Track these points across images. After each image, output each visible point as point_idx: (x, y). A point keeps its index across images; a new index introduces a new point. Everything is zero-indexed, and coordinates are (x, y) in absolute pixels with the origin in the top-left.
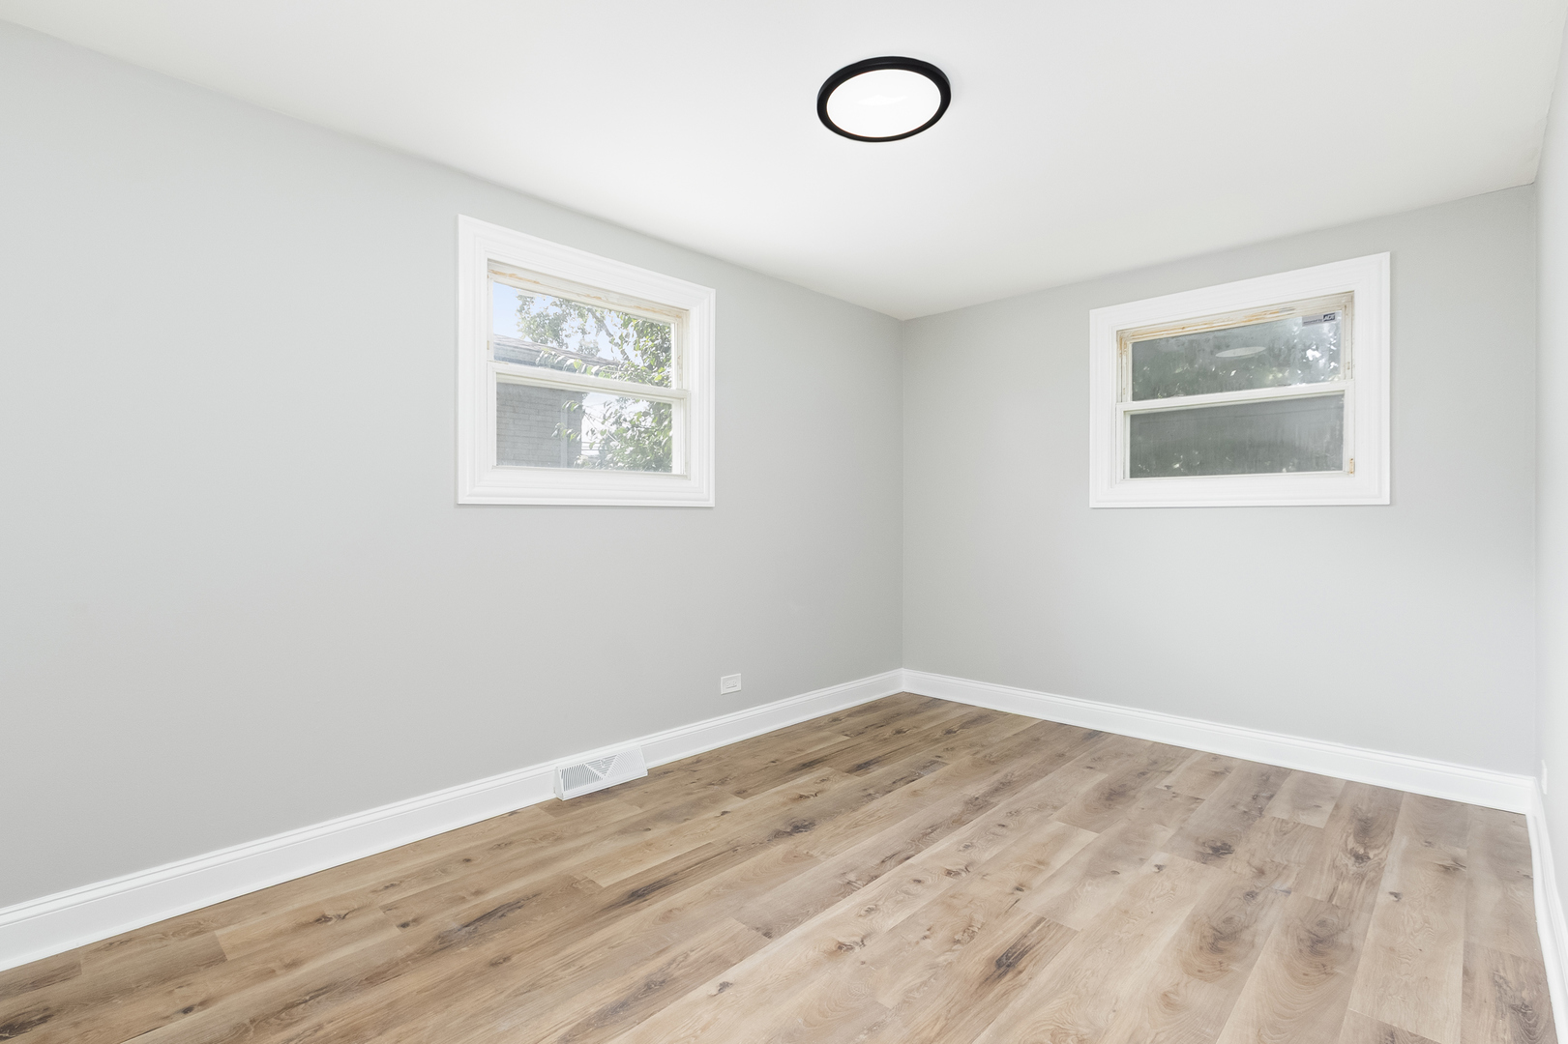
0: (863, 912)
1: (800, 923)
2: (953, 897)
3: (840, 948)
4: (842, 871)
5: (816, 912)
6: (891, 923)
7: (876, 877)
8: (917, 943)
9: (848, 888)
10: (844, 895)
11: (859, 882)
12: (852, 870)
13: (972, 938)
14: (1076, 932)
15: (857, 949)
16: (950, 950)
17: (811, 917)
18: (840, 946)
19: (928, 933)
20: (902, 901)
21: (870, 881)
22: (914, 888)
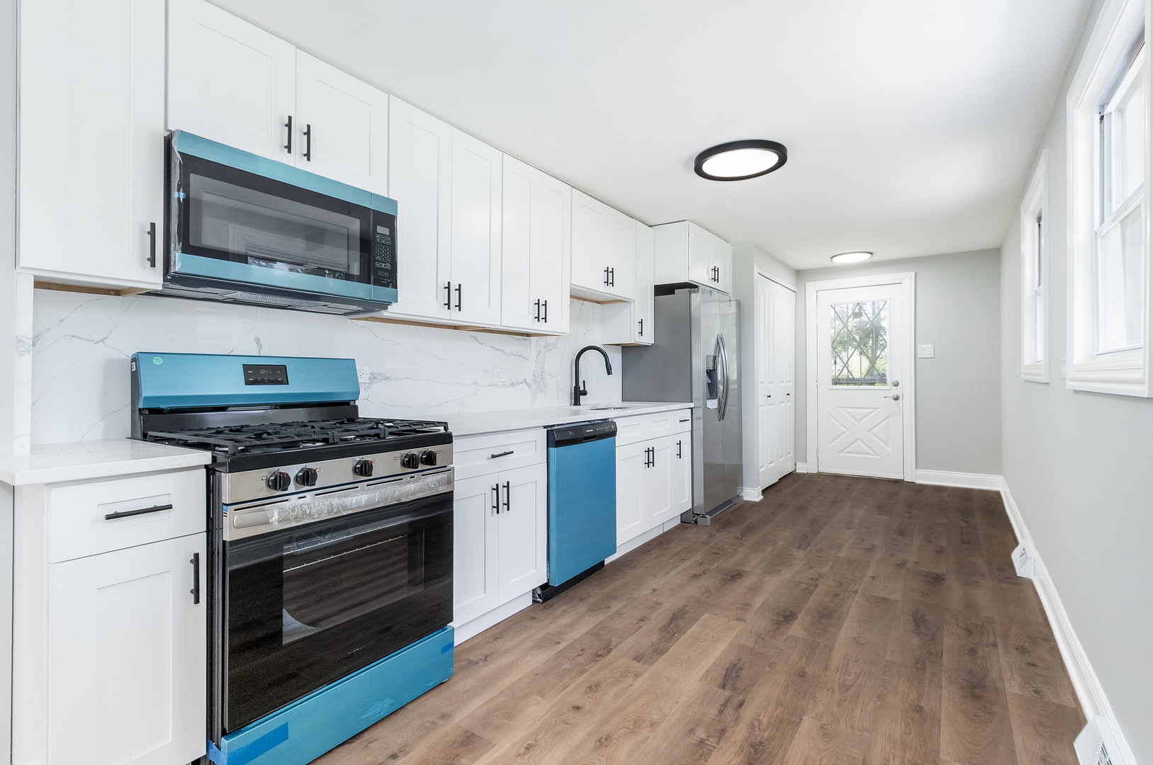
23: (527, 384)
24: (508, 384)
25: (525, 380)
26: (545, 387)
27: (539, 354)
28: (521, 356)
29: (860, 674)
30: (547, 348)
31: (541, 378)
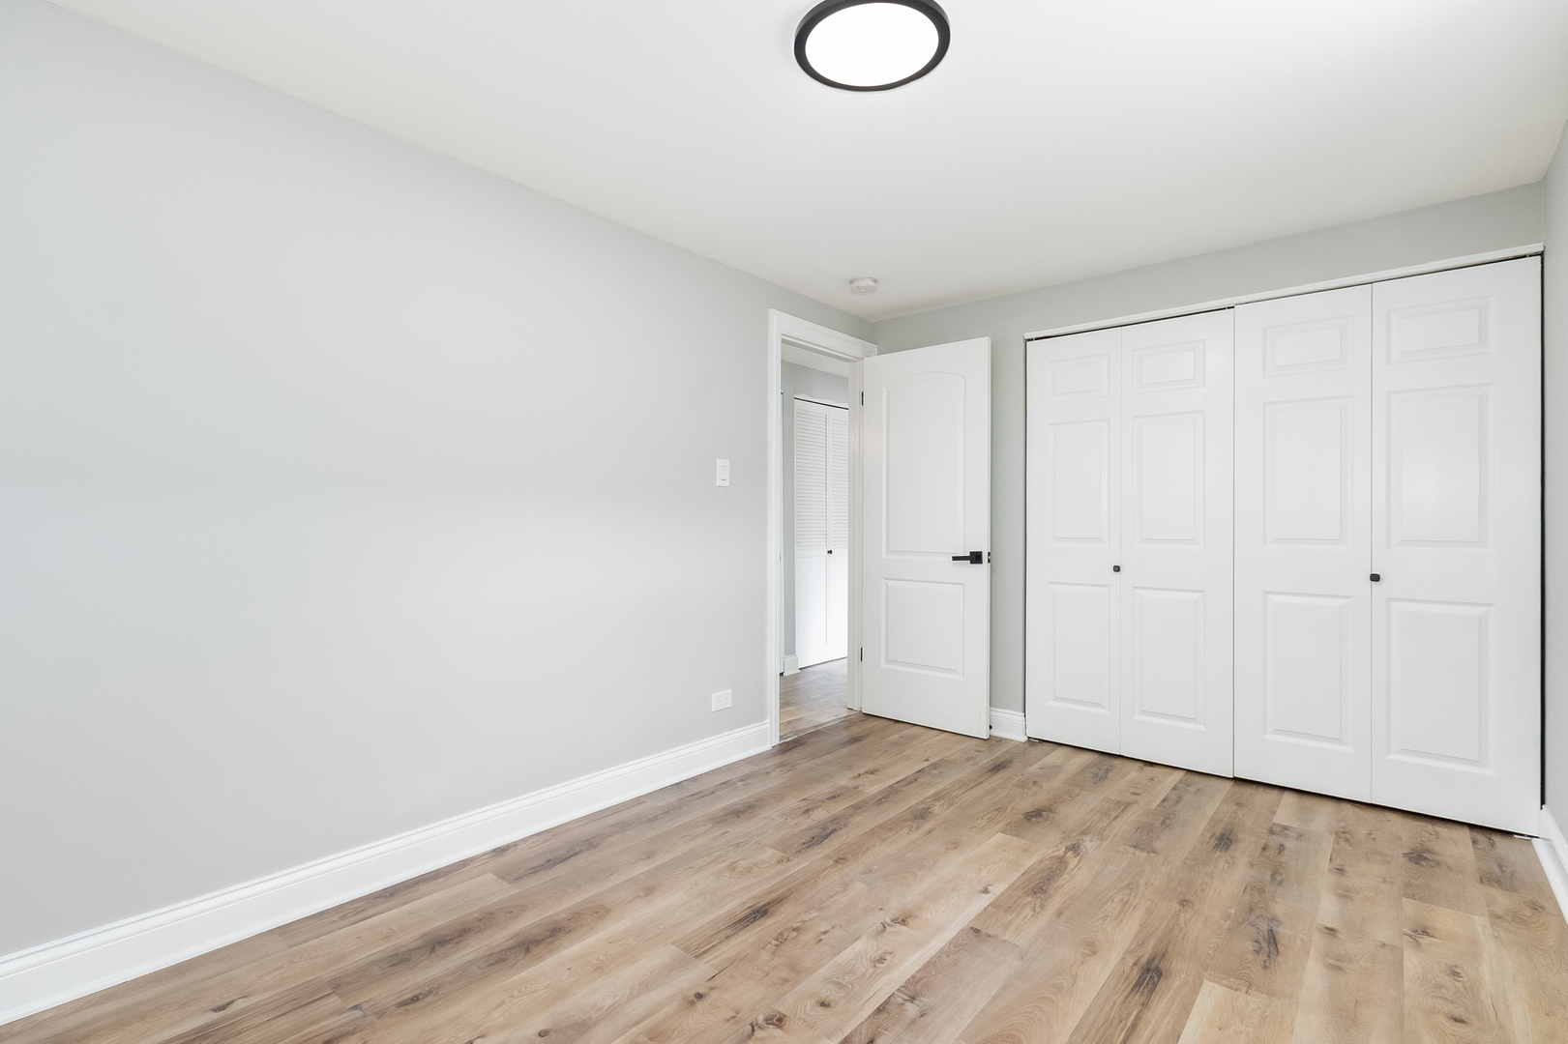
0: (889, 957)
1: (950, 943)
2: (786, 980)
3: (904, 921)
4: (927, 1019)
5: (939, 955)
6: (858, 946)
7: (879, 1010)
8: (833, 928)
9: (913, 990)
10: (914, 981)
11: (900, 1000)
12: (914, 1022)
13: (781, 934)
14: (673, 944)
15: (888, 920)
16: (804, 922)
17: (942, 950)
18: (904, 922)
19: (822, 937)
20: (846, 973)
21: (887, 1002)
22: (830, 993)
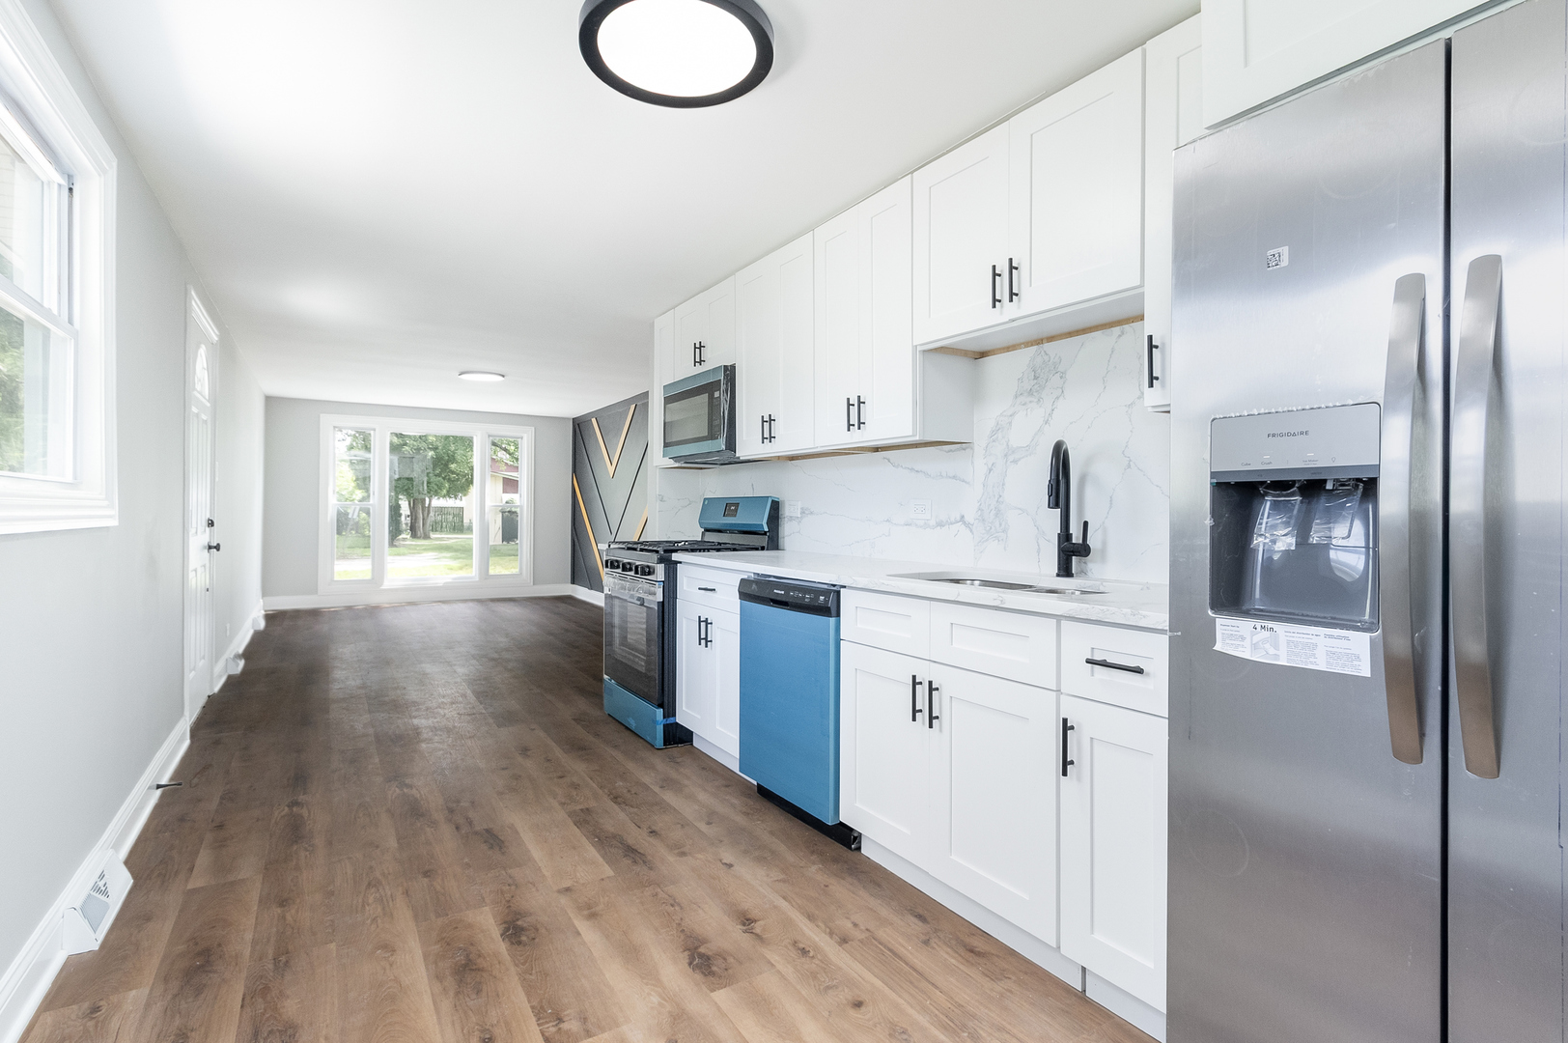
23: (968, 525)
24: (933, 522)
25: (963, 517)
26: (1004, 531)
27: (990, 470)
28: (954, 477)
29: (363, 906)
30: (1011, 458)
31: (996, 515)
